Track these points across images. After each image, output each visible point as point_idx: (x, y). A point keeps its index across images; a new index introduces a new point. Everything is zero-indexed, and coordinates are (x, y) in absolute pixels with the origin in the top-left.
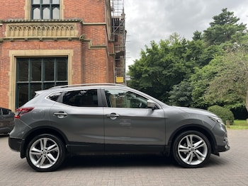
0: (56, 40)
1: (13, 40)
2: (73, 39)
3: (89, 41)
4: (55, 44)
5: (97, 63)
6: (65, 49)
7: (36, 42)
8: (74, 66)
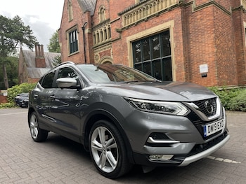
0: (158, 15)
1: (128, 28)
2: (173, 7)
3: (192, 3)
4: (157, 20)
5: (202, 27)
6: (166, 21)
7: (143, 24)
8: (176, 38)
